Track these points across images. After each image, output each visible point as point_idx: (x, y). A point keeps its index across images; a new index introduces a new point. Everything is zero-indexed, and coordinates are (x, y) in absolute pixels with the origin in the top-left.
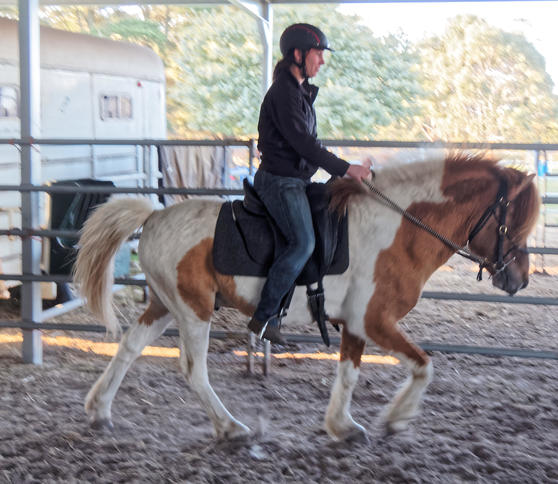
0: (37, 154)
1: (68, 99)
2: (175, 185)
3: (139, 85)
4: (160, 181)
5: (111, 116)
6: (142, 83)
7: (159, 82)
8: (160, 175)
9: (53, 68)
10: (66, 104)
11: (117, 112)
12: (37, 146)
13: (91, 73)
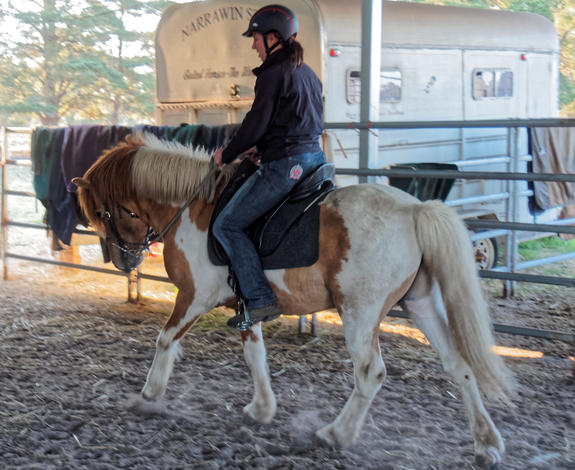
0: (375, 138)
1: (434, 78)
2: (549, 170)
3: (523, 58)
4: (530, 165)
5: (485, 95)
6: (527, 56)
7: (550, 53)
8: (529, 158)
9: (418, 47)
10: (431, 83)
11: (494, 89)
12: (376, 131)
13: (463, 50)
